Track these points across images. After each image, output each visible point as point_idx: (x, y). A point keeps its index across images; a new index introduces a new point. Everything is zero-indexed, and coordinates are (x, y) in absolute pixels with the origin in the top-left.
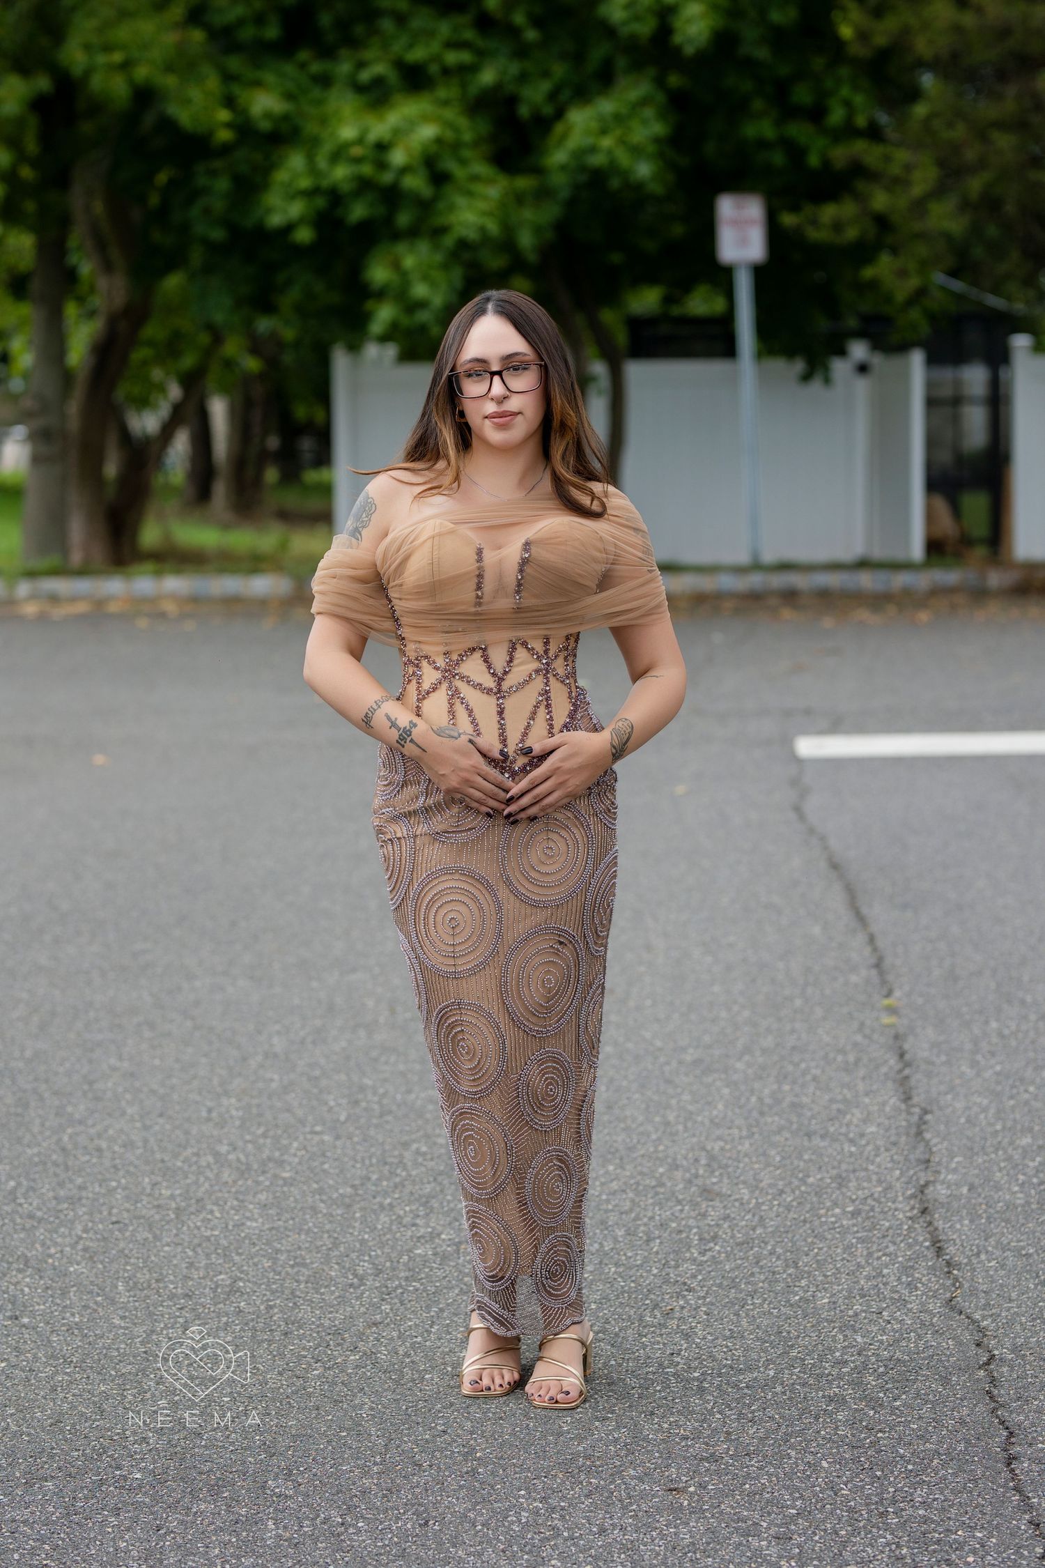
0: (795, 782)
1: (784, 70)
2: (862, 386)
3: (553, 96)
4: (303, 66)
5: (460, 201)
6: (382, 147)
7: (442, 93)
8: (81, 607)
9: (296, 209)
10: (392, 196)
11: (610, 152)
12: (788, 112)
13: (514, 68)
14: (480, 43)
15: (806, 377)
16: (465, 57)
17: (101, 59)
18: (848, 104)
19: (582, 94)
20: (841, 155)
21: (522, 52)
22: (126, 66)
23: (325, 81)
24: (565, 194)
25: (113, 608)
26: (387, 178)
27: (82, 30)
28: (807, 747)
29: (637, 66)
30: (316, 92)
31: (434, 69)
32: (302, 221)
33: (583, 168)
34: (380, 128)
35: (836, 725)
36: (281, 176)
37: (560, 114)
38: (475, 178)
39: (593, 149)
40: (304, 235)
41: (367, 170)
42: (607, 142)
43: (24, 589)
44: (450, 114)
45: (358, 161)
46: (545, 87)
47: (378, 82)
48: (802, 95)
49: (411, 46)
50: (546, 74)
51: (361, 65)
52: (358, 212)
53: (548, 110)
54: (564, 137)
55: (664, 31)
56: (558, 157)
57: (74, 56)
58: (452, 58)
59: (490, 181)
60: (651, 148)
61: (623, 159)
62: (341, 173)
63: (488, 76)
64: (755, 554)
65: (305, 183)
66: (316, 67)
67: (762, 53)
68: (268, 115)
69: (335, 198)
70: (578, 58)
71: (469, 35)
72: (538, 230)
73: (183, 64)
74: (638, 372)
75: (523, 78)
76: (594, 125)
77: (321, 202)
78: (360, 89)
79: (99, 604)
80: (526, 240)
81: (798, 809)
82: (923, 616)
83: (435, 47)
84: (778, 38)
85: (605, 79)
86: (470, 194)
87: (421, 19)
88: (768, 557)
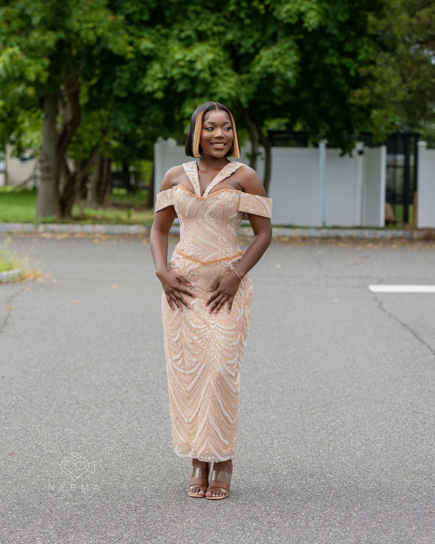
0: (375, 299)
1: (342, 39)
2: (360, 159)
3: (254, 45)
4: (158, 31)
5: (221, 83)
6: (191, 62)
7: (212, 42)
8: (65, 236)
9: (156, 85)
10: (194, 81)
11: (277, 67)
12: (343, 54)
13: (239, 34)
14: (227, 23)
15: (342, 155)
16: (221, 29)
17: (85, 26)
18: (367, 52)
19: (265, 45)
20: (363, 71)
21: (242, 28)
22: (93, 28)
23: (166, 36)
24: (257, 82)
25: (77, 236)
26: (193, 74)
27: (77, 14)
28: (374, 288)
29: (287, 35)
30: (163, 41)
31: (209, 33)
32: (159, 89)
33: (266, 72)
34: (190, 56)
35: (381, 282)
36: (151, 72)
37: (257, 52)
38: (226, 75)
39: (271, 66)
40: (159, 95)
41: (185, 71)
42: (276, 63)
43: (41, 228)
44: (216, 50)
45: (182, 67)
46: (251, 41)
47: (188, 37)
48: (349, 48)
49: (200, 24)
50: (251, 37)
51: (182, 31)
52: (181, 87)
53: (252, 51)
54: (260, 61)
55: (301, 22)
56: (257, 69)
57: (74, 24)
58: (216, 29)
59: (232, 76)
60: (293, 66)
61: (282, 70)
62: (175, 72)
63: (229, 37)
64: (324, 223)
65: (160, 75)
66: (163, 31)
67: (335, 32)
68: (146, 49)
69: (172, 81)
70: (263, 31)
71: (223, 20)
72: (247, 95)
73: (113, 28)
74: (275, 151)
75: (243, 37)
76: (271, 57)
77: (166, 83)
78: (181, 40)
79: (72, 234)
80: (243, 99)
81: (381, 307)
82: (394, 247)
83: (210, 25)
84: (342, 26)
85: (274, 39)
86: (224, 80)
87: (205, 14)
88: (329, 224)
